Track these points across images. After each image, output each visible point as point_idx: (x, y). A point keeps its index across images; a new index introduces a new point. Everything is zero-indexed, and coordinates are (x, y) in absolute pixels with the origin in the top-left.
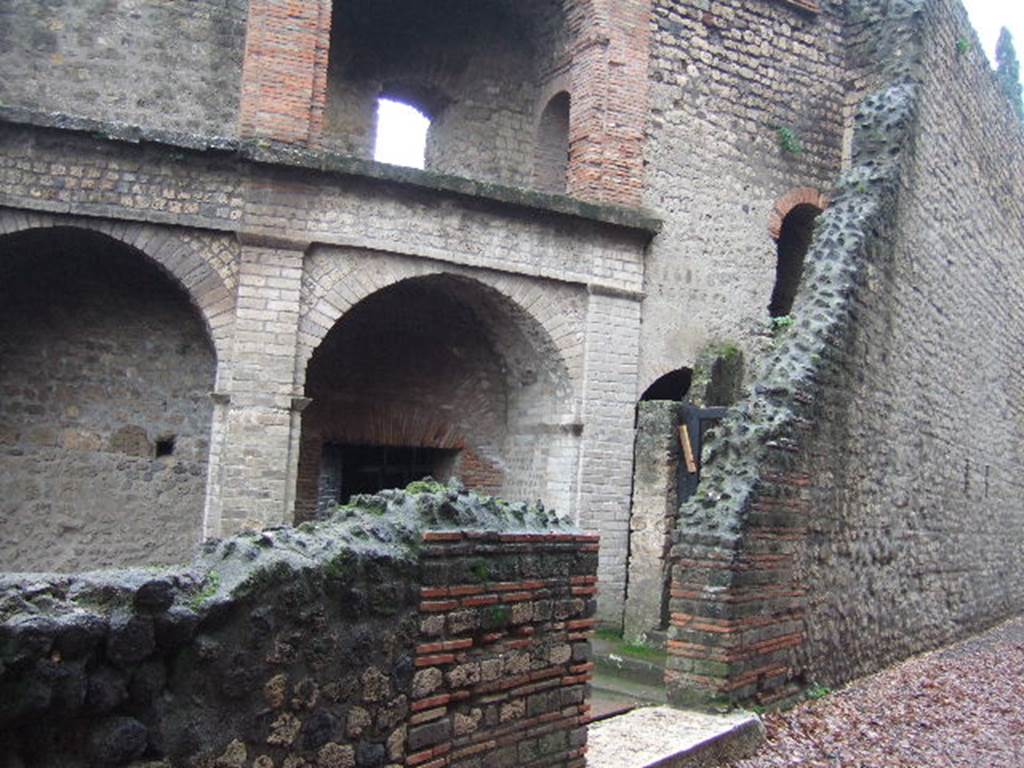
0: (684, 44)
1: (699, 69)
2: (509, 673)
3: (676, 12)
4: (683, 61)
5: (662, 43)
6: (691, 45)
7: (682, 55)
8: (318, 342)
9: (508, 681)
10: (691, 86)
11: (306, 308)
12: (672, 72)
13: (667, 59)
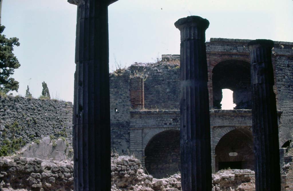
0: (284, 72)
1: (287, 77)
2: (248, 188)
3: (281, 66)
4: (284, 76)
5: (279, 73)
6: (285, 72)
7: (283, 75)
8: (216, 144)
9: (248, 189)
10: (286, 81)
11: (214, 138)
12: (282, 79)
13: (280, 76)
